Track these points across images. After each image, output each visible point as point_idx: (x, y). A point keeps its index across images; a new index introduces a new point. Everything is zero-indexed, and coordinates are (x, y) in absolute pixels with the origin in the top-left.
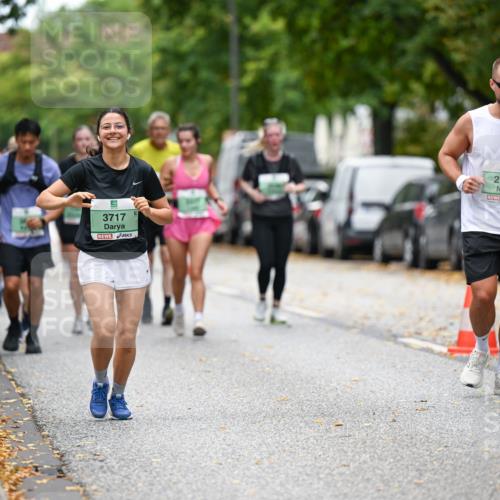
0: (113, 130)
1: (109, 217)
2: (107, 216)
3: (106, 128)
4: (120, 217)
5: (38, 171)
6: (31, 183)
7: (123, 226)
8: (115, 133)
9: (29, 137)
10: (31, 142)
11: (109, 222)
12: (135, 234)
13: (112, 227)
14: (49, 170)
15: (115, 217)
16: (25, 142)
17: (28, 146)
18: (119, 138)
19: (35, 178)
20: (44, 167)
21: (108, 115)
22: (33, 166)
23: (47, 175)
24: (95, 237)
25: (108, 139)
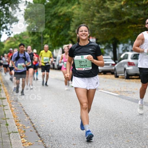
0: (84, 32)
1: (81, 62)
2: (80, 62)
3: (81, 32)
4: (85, 62)
5: (25, 55)
6: (23, 58)
7: (86, 65)
8: (85, 34)
9: (22, 46)
10: (23, 48)
11: (81, 64)
12: (91, 68)
13: (83, 66)
14: (27, 55)
15: (83, 62)
16: (21, 48)
17: (22, 49)
18: (86, 35)
19: (24, 57)
20: (26, 54)
21: (82, 27)
22: (23, 54)
23: (26, 56)
24: (77, 69)
25: (82, 36)
